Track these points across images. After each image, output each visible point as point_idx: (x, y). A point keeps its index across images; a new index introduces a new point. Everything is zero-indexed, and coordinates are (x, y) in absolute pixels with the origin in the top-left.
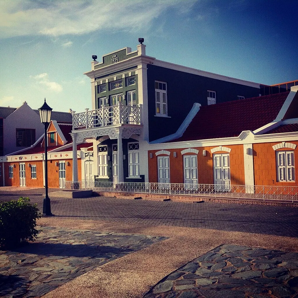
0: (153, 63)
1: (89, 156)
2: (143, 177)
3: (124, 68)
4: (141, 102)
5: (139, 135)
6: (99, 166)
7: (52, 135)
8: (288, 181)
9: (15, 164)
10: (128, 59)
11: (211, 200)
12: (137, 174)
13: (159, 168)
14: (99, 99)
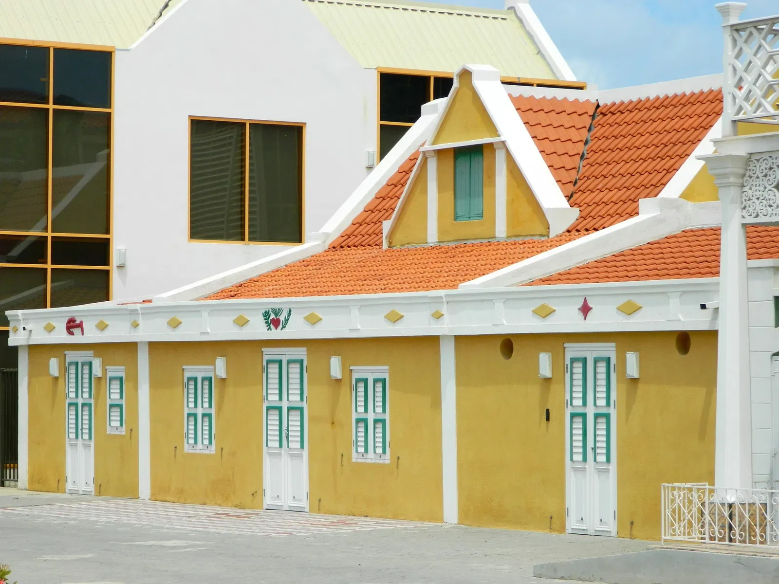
7: (463, 166)
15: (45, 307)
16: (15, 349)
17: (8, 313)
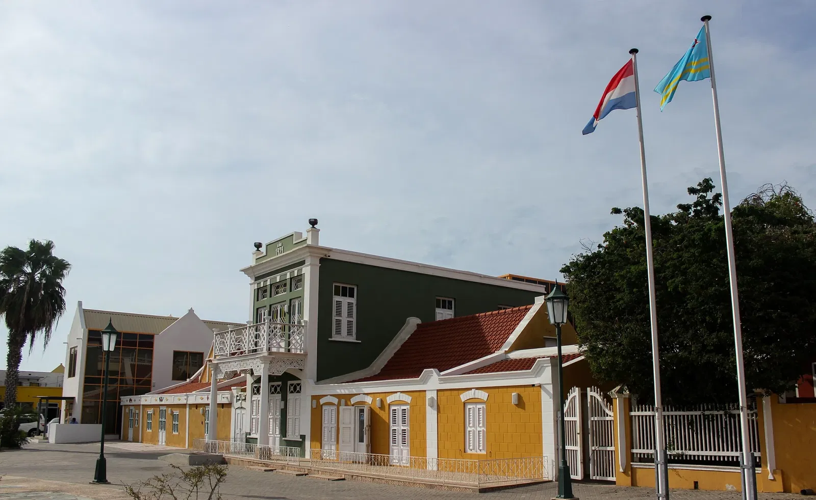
0: (329, 256)
1: (241, 401)
2: (303, 437)
3: (281, 266)
4: (306, 317)
5: (301, 370)
6: (252, 417)
8: (479, 452)
10: (291, 251)
11: (354, 477)
12: (297, 434)
13: (323, 425)
14: (257, 309)
17: (120, 397)
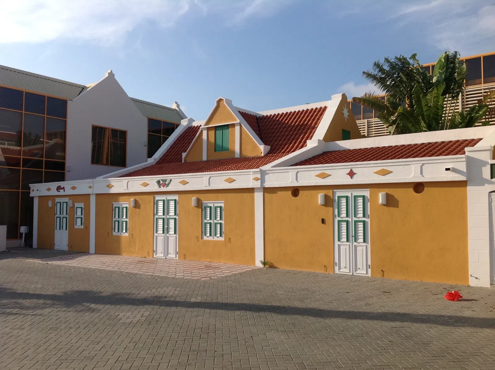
7: (219, 132)
9: (138, 198)
15: (42, 183)
16: (33, 198)
17: (30, 185)
